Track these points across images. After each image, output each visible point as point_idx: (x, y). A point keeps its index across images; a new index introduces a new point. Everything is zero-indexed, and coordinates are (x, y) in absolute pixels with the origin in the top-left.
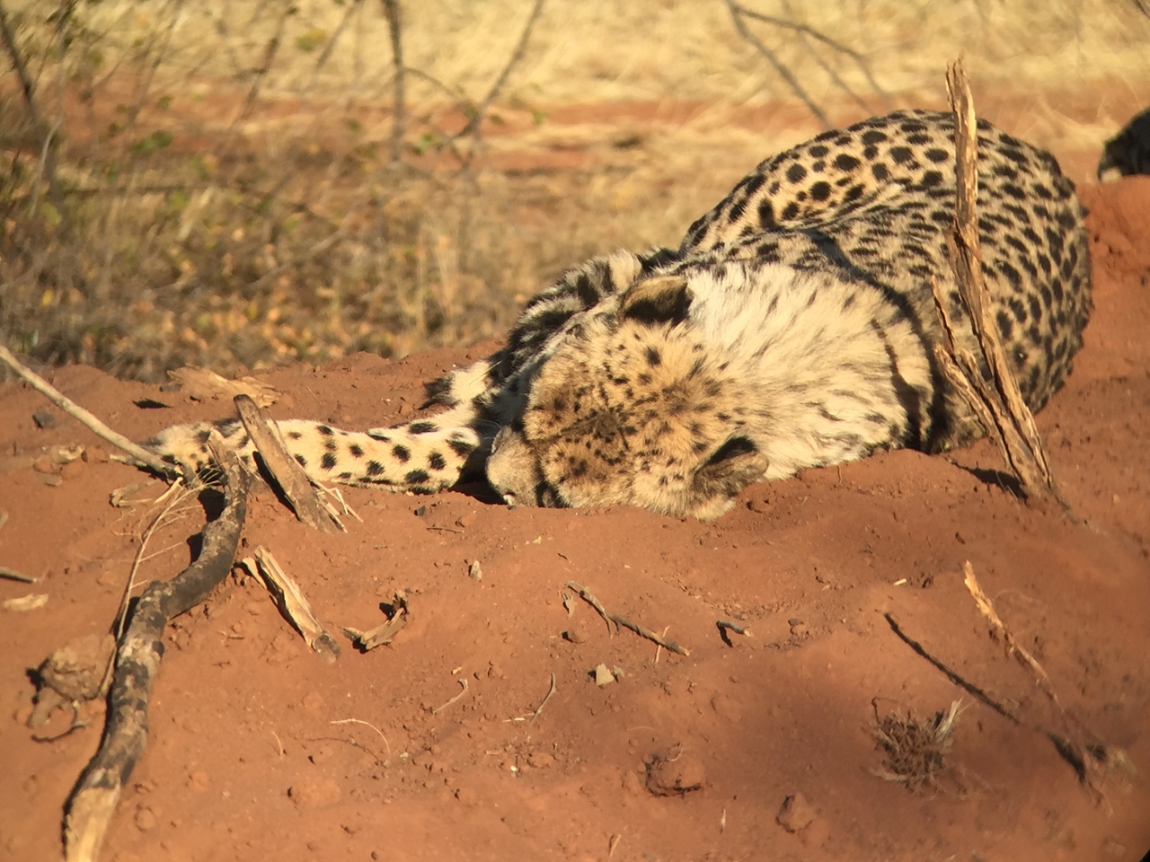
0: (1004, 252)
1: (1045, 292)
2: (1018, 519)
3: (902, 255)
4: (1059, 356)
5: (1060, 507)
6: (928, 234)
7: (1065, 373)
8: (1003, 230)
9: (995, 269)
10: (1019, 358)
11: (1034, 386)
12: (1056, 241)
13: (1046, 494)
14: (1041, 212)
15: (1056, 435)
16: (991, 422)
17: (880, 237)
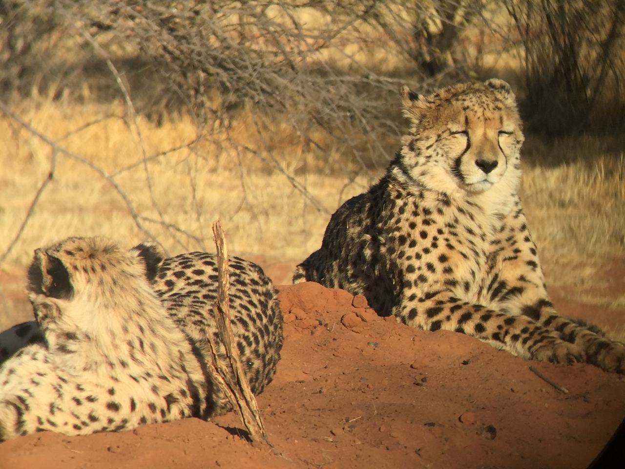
0: (239, 312)
1: (260, 330)
2: (247, 453)
3: (189, 315)
4: (269, 364)
5: (268, 446)
6: (202, 305)
7: (272, 373)
8: (237, 302)
9: (235, 320)
10: (249, 364)
11: (257, 379)
12: (264, 305)
13: (262, 439)
14: (255, 291)
15: (268, 409)
16: (235, 402)
17: (177, 307)
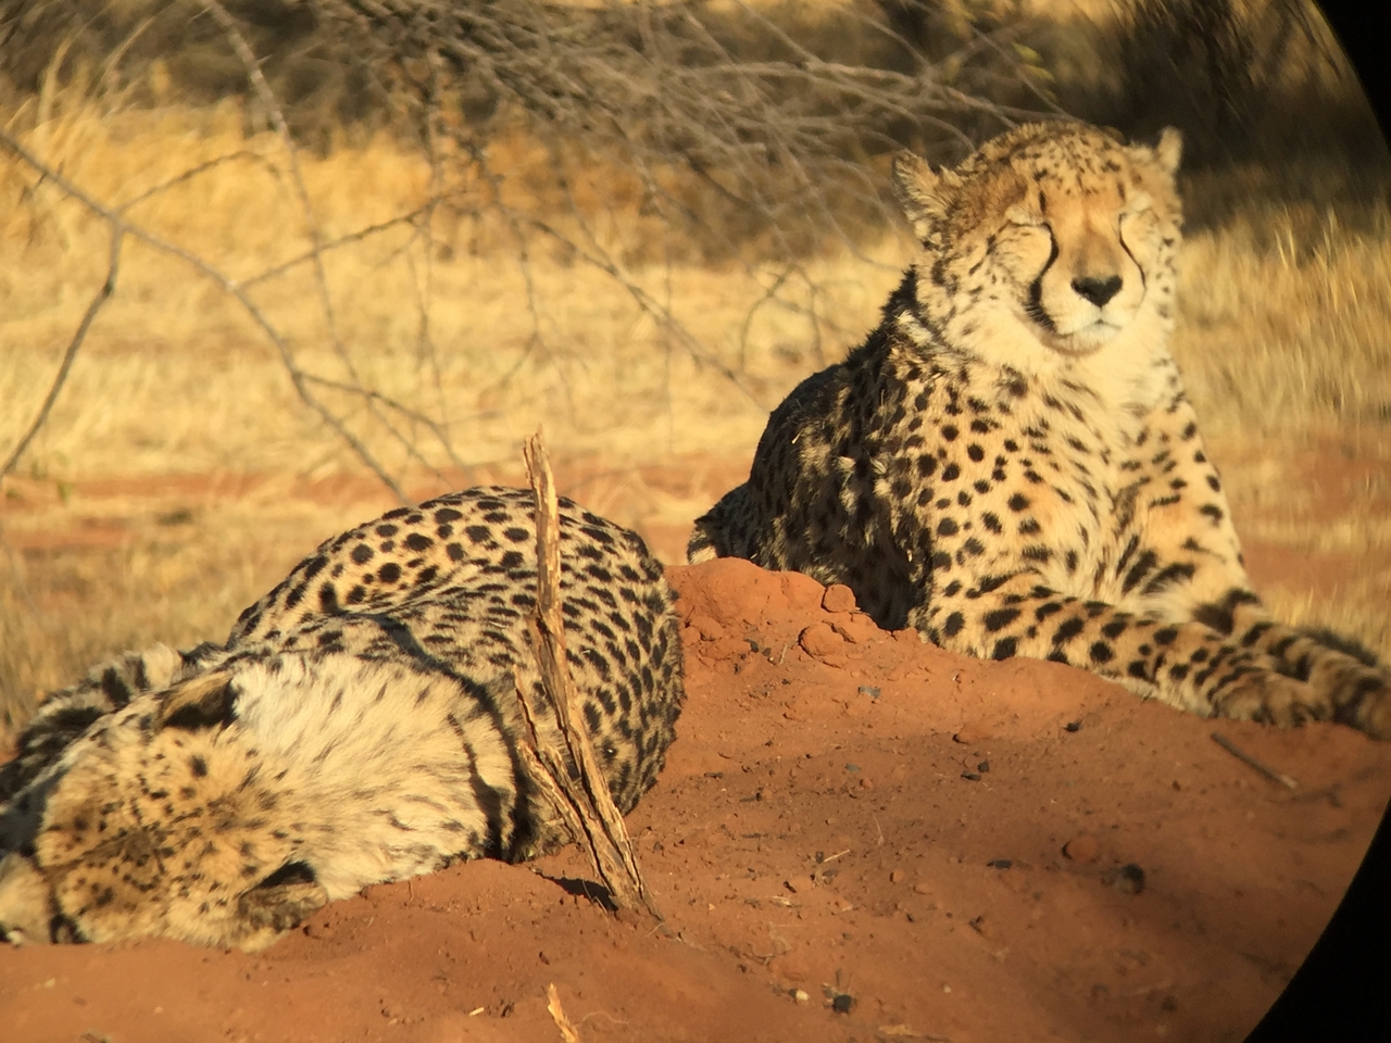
0: (590, 638)
1: (634, 680)
2: (607, 934)
3: (481, 642)
4: (651, 750)
5: (652, 919)
6: (509, 619)
7: (656, 769)
8: (587, 616)
9: (581, 657)
10: (608, 753)
11: (624, 784)
12: (644, 625)
13: (637, 905)
14: (628, 595)
15: (648, 838)
16: (578, 825)
17: (456, 623)
